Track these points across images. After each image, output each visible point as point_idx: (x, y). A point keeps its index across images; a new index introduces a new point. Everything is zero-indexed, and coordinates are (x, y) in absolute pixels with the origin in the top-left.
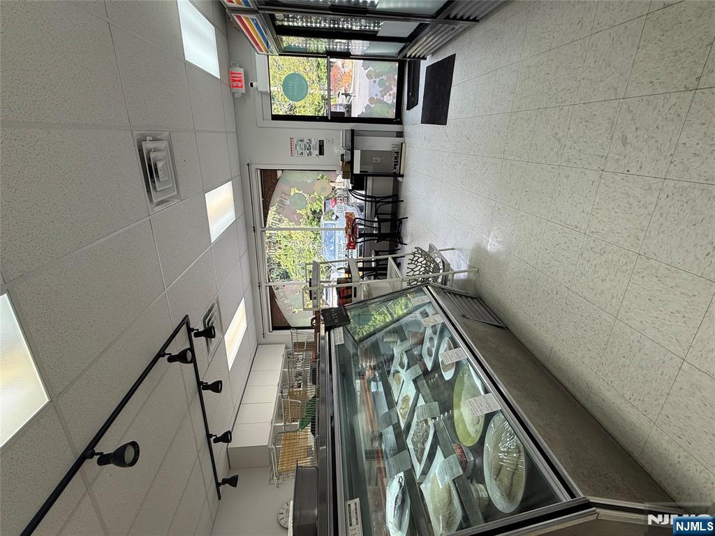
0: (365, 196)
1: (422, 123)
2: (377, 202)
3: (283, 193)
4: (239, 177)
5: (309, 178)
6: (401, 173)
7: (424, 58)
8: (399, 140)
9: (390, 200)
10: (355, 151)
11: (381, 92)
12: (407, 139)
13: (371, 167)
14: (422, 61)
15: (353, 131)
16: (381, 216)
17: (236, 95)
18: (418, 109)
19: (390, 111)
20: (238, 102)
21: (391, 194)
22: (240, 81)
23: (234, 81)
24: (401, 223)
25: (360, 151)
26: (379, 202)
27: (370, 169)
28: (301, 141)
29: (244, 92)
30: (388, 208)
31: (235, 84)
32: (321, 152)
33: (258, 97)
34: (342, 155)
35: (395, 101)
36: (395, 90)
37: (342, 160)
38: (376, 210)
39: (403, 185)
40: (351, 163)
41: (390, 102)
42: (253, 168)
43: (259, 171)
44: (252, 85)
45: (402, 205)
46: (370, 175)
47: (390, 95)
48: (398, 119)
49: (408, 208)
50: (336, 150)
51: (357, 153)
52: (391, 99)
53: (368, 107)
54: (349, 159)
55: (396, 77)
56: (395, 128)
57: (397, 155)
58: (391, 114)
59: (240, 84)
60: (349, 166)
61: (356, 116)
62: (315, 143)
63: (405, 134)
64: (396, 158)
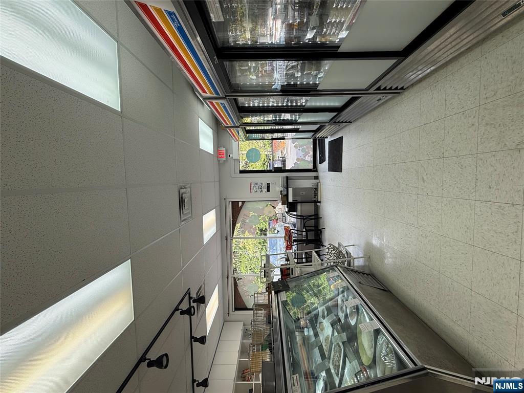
0: (297, 215)
1: (329, 171)
2: (304, 219)
3: (245, 215)
4: (219, 207)
5: (261, 206)
6: (319, 200)
7: (327, 138)
8: (316, 181)
9: (313, 217)
10: (289, 189)
11: (303, 155)
12: (321, 180)
13: (300, 198)
14: (326, 139)
15: (287, 177)
16: (308, 228)
17: (221, 162)
18: (326, 164)
19: (310, 165)
20: (221, 165)
21: (313, 214)
22: (223, 154)
23: (220, 154)
24: (321, 232)
25: (292, 189)
26: (306, 219)
27: (299, 199)
28: (257, 184)
29: (225, 159)
30: (312, 222)
31: (220, 156)
32: (268, 190)
33: (232, 162)
34: (281, 191)
35: (312, 159)
36: (311, 153)
37: (281, 194)
38: (304, 224)
39: (321, 208)
40: (287, 195)
41: (309, 160)
42: (227, 201)
43: (231, 203)
44: (229, 156)
45: (321, 220)
46: (299, 203)
47: (309, 156)
48: (315, 169)
49: (325, 222)
50: (277, 188)
51: (290, 190)
52: (309, 158)
53: (295, 164)
54: (286, 193)
55: (312, 146)
56: (314, 174)
57: (316, 190)
58: (311, 166)
59: (223, 156)
60: (286, 197)
61: (289, 169)
62: (265, 185)
63: (320, 178)
64: (315, 192)
